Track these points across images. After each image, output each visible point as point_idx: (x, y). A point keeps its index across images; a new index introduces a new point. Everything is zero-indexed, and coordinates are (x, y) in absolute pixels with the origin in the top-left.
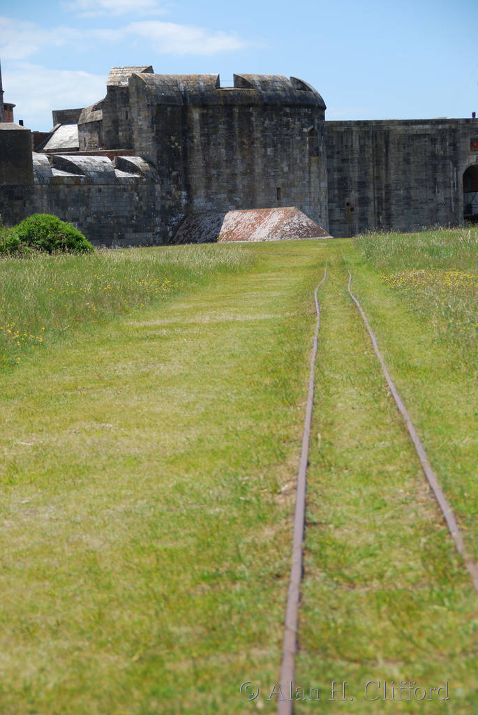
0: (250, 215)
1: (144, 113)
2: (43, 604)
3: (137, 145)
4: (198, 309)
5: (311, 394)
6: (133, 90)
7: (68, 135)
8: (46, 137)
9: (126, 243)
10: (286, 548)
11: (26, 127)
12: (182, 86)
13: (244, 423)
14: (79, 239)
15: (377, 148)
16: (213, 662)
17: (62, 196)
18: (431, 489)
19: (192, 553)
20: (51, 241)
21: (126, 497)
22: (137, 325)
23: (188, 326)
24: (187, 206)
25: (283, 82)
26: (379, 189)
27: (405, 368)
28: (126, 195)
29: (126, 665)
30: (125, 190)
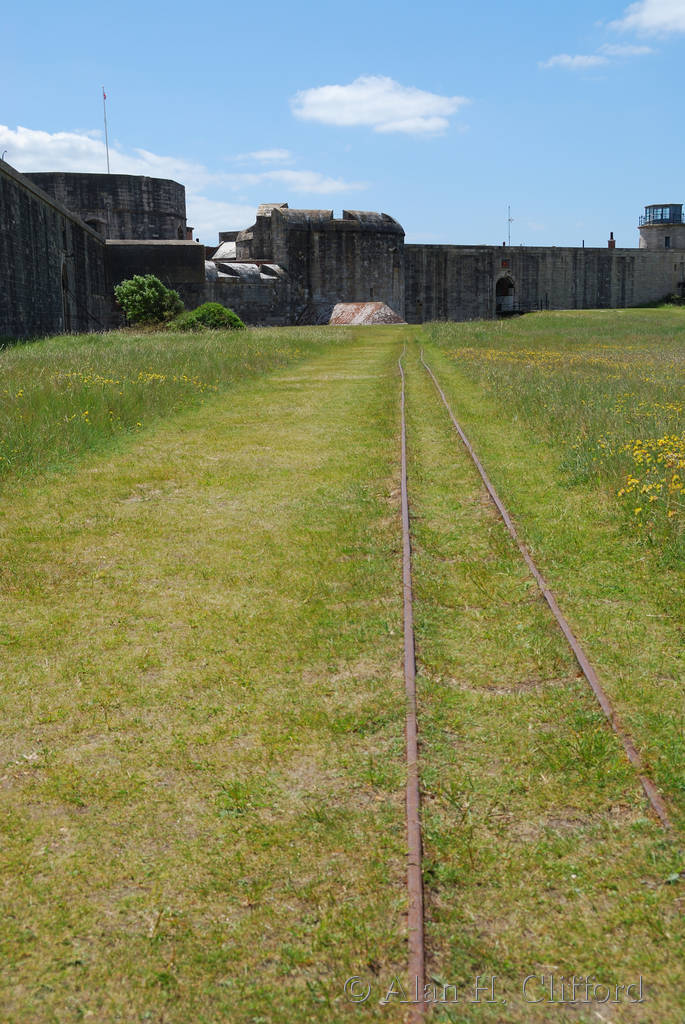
0: (352, 307)
1: (281, 235)
2: (239, 564)
3: (276, 257)
4: (319, 371)
5: (404, 430)
6: (274, 219)
7: (229, 249)
8: (214, 250)
9: (266, 323)
10: (398, 534)
11: (200, 243)
12: (307, 217)
13: (360, 449)
14: (236, 320)
15: (439, 264)
16: (358, 605)
17: (224, 291)
18: (491, 496)
19: (334, 535)
20: (218, 321)
21: (284, 496)
22: (279, 380)
23: (314, 382)
24: (308, 299)
25: (376, 216)
26: (440, 292)
27: (465, 414)
28: (267, 290)
29: (299, 605)
30: (266, 287)
